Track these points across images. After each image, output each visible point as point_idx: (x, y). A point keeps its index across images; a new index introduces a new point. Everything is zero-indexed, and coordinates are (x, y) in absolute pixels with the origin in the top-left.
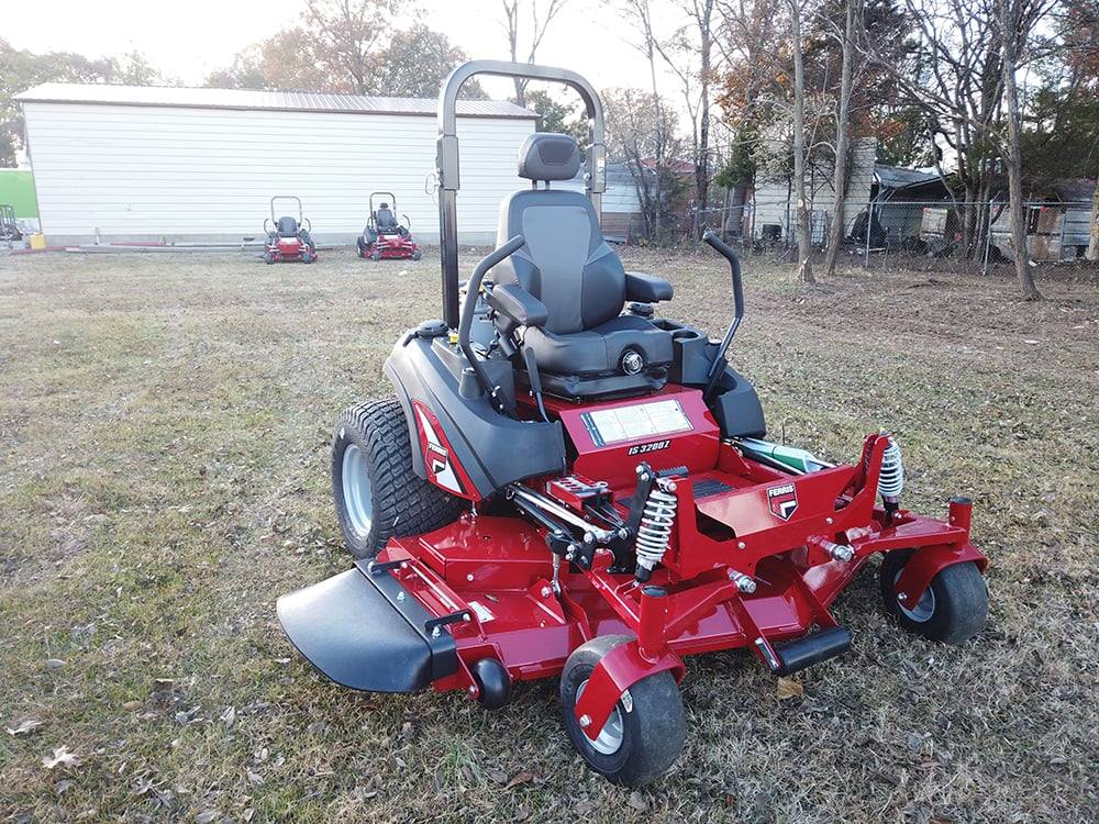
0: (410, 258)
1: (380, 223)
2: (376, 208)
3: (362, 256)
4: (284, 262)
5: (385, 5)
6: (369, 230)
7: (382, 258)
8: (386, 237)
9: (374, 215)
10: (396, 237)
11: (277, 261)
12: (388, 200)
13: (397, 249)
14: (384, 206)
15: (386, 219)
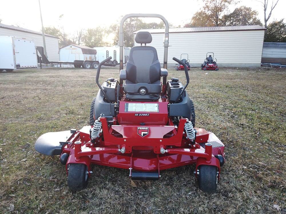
0: (215, 70)
1: (208, 61)
2: (208, 57)
3: (202, 69)
4: (181, 70)
5: (227, 1)
6: (205, 63)
7: (207, 70)
8: (209, 64)
9: (207, 59)
10: (212, 64)
11: (179, 70)
12: (212, 54)
13: (212, 67)
14: (210, 56)
15: (210, 59)
